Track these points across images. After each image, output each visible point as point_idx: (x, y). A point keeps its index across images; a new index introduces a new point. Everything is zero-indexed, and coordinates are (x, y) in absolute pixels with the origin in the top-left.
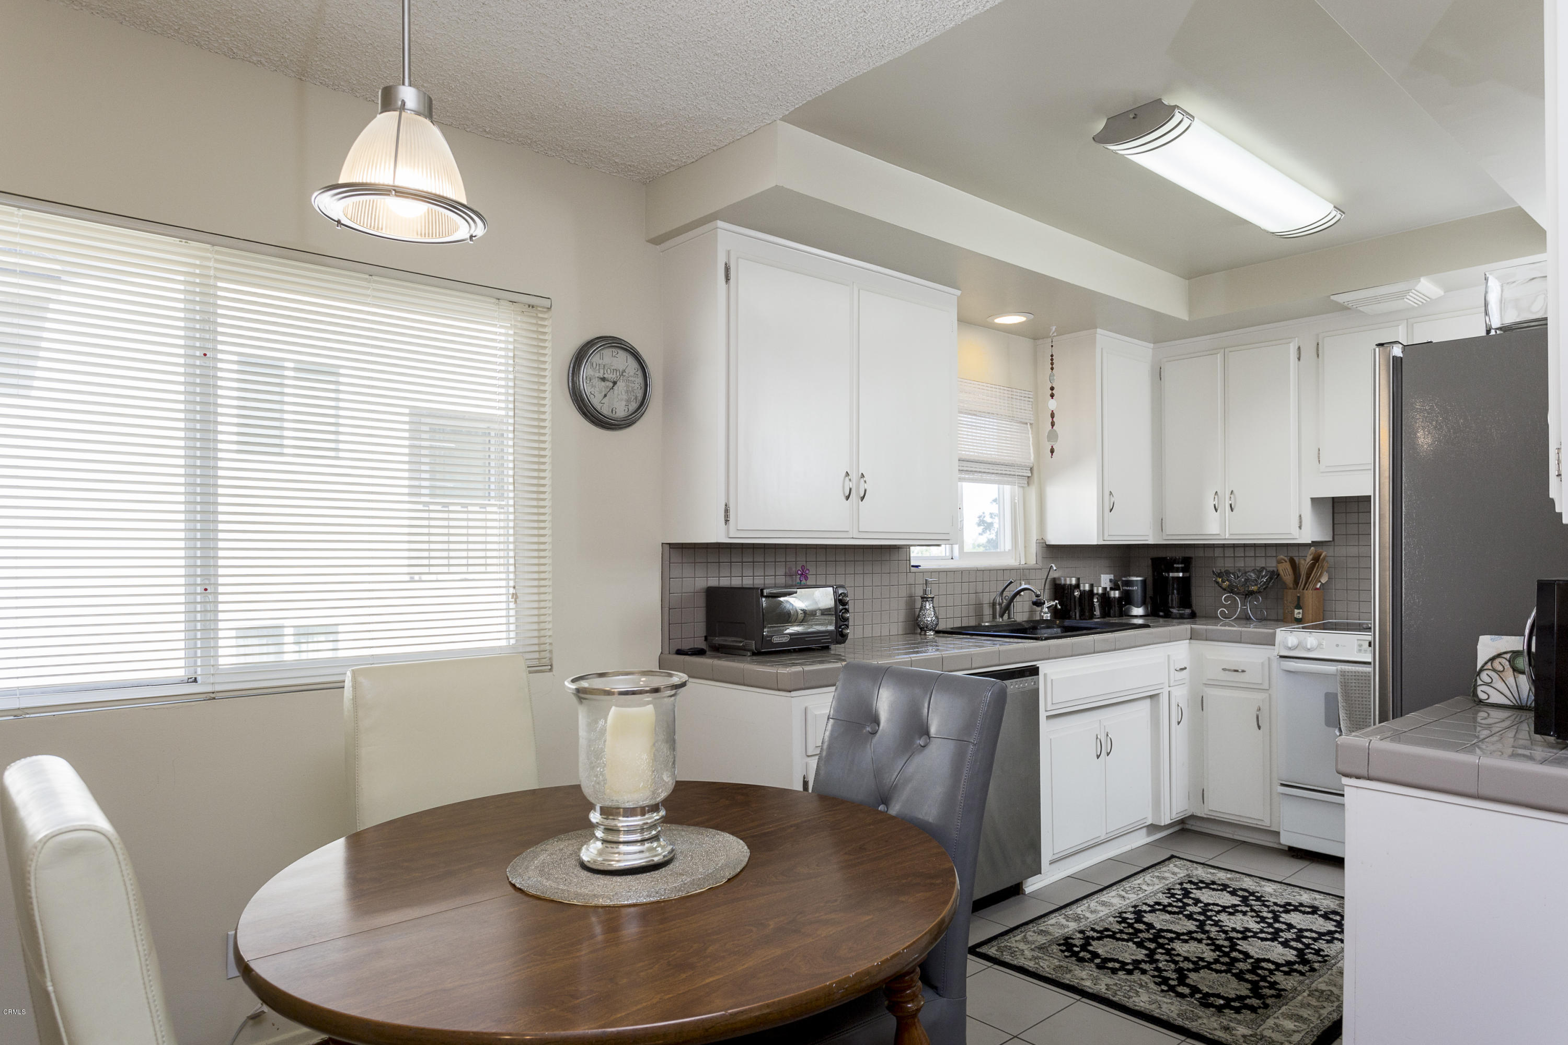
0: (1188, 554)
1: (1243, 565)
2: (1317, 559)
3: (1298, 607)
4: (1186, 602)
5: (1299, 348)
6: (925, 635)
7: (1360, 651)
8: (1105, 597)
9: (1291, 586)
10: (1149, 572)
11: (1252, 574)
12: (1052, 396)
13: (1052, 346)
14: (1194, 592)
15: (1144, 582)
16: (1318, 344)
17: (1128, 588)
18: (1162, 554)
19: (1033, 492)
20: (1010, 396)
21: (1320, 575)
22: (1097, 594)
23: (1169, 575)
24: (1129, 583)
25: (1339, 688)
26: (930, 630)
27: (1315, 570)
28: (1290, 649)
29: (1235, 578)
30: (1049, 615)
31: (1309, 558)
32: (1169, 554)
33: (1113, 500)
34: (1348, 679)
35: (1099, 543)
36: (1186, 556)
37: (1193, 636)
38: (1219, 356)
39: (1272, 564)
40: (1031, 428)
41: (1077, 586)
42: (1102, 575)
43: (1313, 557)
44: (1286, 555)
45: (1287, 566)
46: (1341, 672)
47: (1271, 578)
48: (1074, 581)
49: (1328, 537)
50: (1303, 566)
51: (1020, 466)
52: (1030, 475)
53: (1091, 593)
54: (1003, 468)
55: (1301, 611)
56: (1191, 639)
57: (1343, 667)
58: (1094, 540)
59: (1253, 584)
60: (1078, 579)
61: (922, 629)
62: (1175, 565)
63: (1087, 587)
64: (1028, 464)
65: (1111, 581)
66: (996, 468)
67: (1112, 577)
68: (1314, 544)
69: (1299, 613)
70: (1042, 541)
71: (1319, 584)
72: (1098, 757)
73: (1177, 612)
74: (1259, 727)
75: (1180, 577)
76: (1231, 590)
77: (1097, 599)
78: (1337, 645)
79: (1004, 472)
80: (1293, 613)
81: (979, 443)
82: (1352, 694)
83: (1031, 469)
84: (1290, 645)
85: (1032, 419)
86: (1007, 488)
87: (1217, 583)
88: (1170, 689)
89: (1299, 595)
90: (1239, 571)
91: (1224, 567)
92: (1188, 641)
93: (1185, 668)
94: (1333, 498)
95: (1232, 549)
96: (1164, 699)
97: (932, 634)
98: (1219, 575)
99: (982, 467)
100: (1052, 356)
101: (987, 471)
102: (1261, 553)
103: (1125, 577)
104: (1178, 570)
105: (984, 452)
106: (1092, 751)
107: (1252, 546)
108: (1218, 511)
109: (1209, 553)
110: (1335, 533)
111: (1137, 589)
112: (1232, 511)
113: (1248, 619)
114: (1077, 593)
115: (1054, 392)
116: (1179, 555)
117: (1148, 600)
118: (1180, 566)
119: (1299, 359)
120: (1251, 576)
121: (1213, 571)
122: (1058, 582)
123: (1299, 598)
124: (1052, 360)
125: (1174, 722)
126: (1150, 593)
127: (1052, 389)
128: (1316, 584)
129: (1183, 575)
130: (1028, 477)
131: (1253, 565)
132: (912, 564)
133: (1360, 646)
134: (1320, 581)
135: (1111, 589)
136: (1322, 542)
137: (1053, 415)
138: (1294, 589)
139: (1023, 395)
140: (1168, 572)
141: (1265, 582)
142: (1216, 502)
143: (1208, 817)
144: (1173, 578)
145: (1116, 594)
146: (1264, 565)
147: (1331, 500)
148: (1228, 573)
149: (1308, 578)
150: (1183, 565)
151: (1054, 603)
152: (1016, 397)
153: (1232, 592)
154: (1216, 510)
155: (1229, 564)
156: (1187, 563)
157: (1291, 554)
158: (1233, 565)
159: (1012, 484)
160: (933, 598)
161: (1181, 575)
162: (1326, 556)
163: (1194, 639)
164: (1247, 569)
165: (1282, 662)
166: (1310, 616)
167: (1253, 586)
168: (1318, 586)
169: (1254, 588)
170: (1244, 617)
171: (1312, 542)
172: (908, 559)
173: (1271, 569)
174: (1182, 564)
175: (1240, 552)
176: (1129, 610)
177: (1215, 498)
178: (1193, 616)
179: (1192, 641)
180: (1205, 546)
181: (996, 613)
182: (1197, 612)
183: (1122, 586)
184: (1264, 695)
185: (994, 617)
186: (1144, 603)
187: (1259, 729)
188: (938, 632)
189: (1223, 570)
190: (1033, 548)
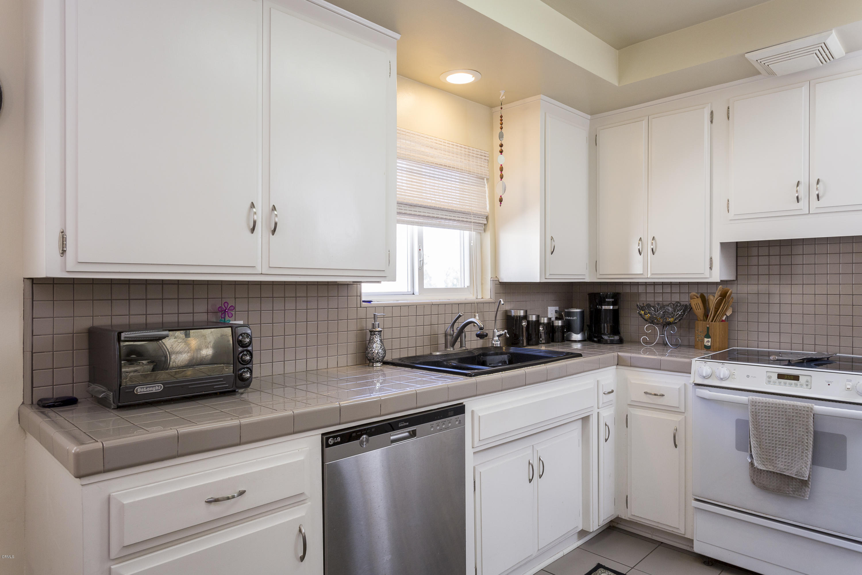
0: (618, 290)
1: (661, 300)
2: (724, 295)
3: (708, 336)
4: (615, 330)
5: (712, 112)
6: (373, 366)
7: (769, 382)
8: (550, 326)
9: (702, 318)
10: (587, 305)
11: (669, 308)
12: (501, 152)
13: (502, 108)
14: (622, 321)
15: (582, 313)
16: (729, 108)
17: (570, 318)
18: (596, 290)
19: (488, 237)
20: (467, 153)
21: (726, 308)
22: (544, 323)
23: (602, 307)
24: (569, 314)
25: (750, 417)
26: (377, 362)
27: (722, 304)
28: (704, 377)
29: (655, 311)
30: (499, 343)
31: (718, 294)
32: (602, 291)
33: (553, 244)
34: (759, 409)
35: (541, 281)
36: (617, 291)
37: (620, 362)
38: (644, 123)
39: (685, 299)
40: (488, 182)
41: (525, 317)
42: (549, 308)
43: (721, 294)
44: (697, 292)
45: (699, 301)
46: (753, 402)
47: (684, 311)
48: (522, 313)
49: (733, 278)
50: (713, 302)
51: (475, 215)
52: (486, 222)
53: (538, 323)
54: (460, 215)
55: (710, 340)
56: (618, 364)
57: (754, 397)
58: (536, 278)
59: (670, 316)
60: (526, 312)
61: (370, 360)
62: (607, 300)
63: (534, 318)
64: (483, 213)
65: (556, 311)
66: (453, 215)
67: (557, 308)
68: (723, 282)
69: (708, 341)
70: (496, 279)
71: (725, 316)
72: (530, 481)
73: (608, 338)
74: (676, 446)
75: (610, 309)
76: (652, 321)
77: (543, 327)
78: (748, 376)
79: (461, 219)
80: (703, 341)
81: (437, 192)
82: (762, 423)
83: (487, 218)
84: (704, 375)
85: (487, 174)
86: (467, 233)
87: (641, 315)
88: (598, 410)
89: (708, 326)
90: (658, 304)
91: (646, 301)
92: (615, 367)
93: (612, 391)
94: (737, 243)
95: (653, 286)
96: (593, 421)
97: (380, 365)
98: (642, 308)
99: (440, 214)
100: (501, 117)
101: (444, 217)
102: (676, 289)
103: (567, 309)
104: (609, 304)
105: (441, 200)
106: (525, 476)
107: (669, 284)
108: (642, 254)
109: (634, 290)
110: (738, 274)
111: (576, 319)
112: (653, 254)
113: (666, 344)
114: (524, 324)
115: (503, 148)
116: (611, 291)
117: (586, 327)
118: (611, 300)
119: (712, 122)
120: (669, 310)
121: (637, 305)
122: (509, 314)
123: (708, 328)
124: (501, 120)
125: (602, 439)
126: (587, 321)
127: (501, 146)
128: (722, 316)
129: (613, 307)
130: (485, 224)
131: (670, 300)
132: (363, 299)
133: (770, 377)
134: (726, 314)
135: (557, 319)
136: (727, 281)
137: (501, 169)
138: (704, 321)
139: (479, 153)
140: (601, 305)
141: (680, 315)
142: (640, 247)
143: (631, 520)
144: (605, 310)
145: (559, 323)
146: (678, 300)
147: (735, 244)
148: (649, 306)
149: (716, 312)
150: (613, 300)
151: (503, 332)
152: (473, 155)
153: (652, 322)
154: (640, 254)
155: (650, 299)
156: (616, 298)
157: (701, 291)
158: (653, 300)
159: (470, 229)
160: (381, 331)
161: (611, 307)
162: (731, 293)
163: (620, 365)
164: (665, 303)
165: (697, 390)
166: (718, 343)
167: (670, 318)
168: (724, 318)
169: (671, 320)
170: (662, 343)
171: (721, 281)
172: (359, 294)
173: (685, 303)
174: (612, 298)
175: (659, 289)
176: (570, 336)
177: (639, 244)
178: (621, 341)
179: (619, 367)
180: (631, 284)
181: (448, 343)
182: (624, 339)
183: (565, 317)
184: (680, 417)
185: (446, 347)
186: (582, 330)
187: (676, 447)
188: (385, 363)
189: (645, 304)
190: (489, 286)
